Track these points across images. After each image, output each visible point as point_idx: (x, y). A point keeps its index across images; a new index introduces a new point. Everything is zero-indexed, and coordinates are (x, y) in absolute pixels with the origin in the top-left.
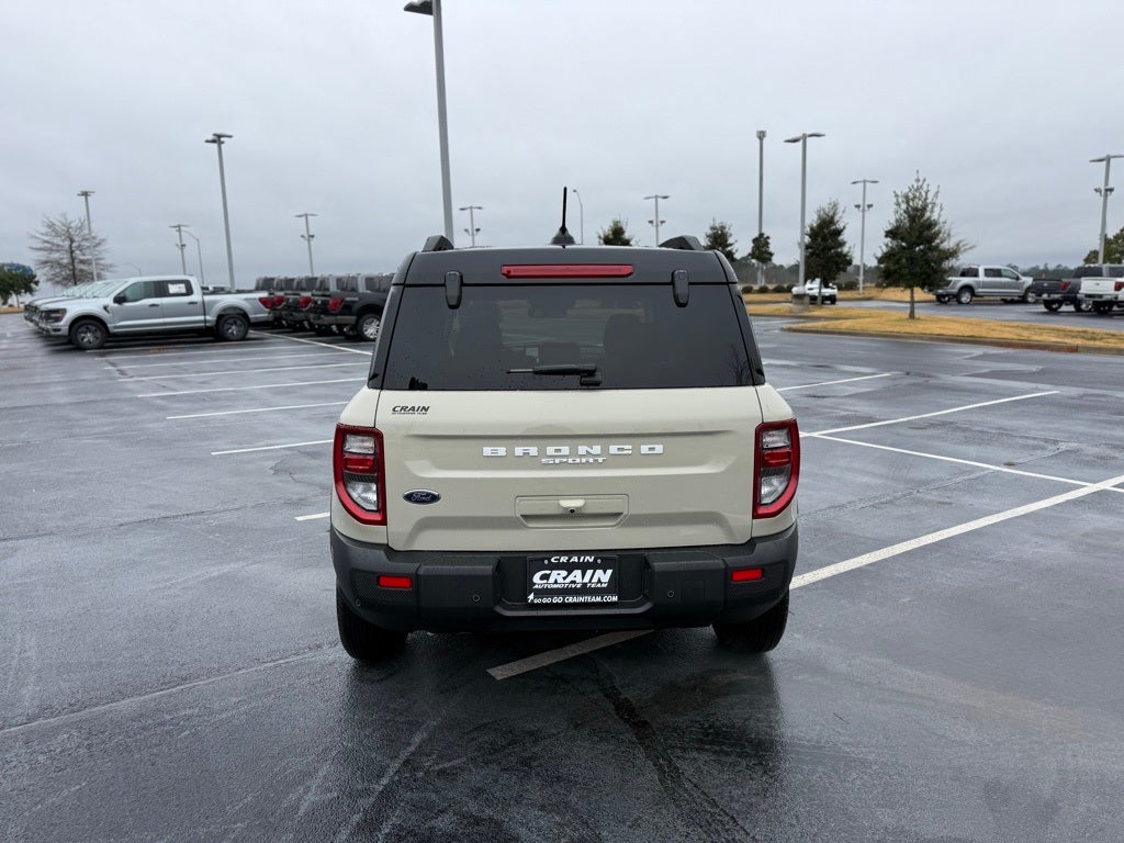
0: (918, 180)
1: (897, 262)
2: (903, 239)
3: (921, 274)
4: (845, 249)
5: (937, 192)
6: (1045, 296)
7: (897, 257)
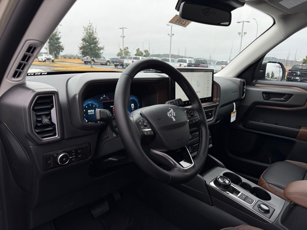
0: (90, 24)
1: (87, 50)
2: (88, 42)
3: (94, 54)
4: (61, 44)
5: (96, 28)
6: (115, 63)
7: (87, 48)
